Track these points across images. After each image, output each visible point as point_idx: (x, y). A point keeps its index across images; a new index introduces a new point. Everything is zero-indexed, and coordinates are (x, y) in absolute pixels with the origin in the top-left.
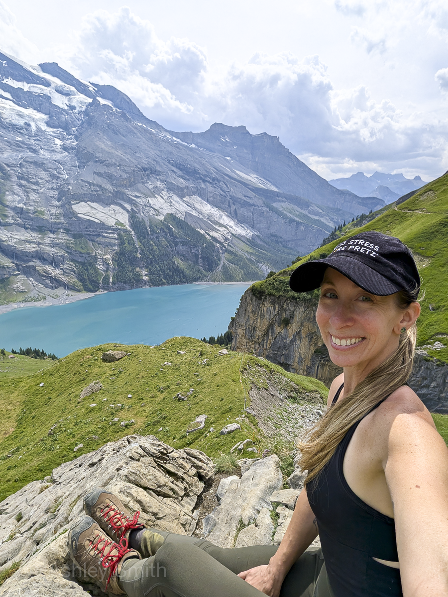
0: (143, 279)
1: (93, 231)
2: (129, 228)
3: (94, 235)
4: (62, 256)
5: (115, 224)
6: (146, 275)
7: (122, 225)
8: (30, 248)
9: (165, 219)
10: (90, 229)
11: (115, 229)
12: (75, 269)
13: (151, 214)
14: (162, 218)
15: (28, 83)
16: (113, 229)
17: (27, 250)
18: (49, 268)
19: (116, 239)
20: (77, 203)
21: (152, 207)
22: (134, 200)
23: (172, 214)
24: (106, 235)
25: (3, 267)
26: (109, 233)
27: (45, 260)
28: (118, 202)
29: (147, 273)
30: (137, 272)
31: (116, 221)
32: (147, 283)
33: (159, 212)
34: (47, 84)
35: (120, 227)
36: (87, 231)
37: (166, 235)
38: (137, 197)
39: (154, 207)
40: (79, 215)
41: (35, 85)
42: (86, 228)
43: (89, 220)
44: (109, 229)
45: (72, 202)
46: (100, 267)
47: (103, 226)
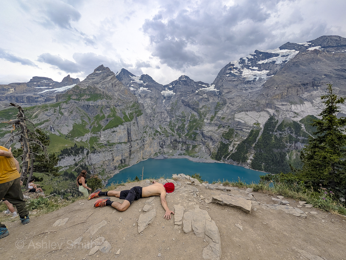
0: (247, 162)
1: (240, 128)
2: (261, 126)
3: (239, 130)
4: (218, 139)
5: (253, 124)
6: (251, 159)
7: (258, 124)
8: (209, 134)
9: (300, 121)
10: (239, 127)
11: (252, 127)
12: (219, 147)
13: (288, 116)
14: (298, 119)
15: (268, 59)
16: (250, 127)
17: (207, 135)
18: (211, 144)
19: (249, 133)
20: (239, 113)
21: (292, 111)
22: (278, 108)
23: (313, 116)
24: (244, 130)
25: (196, 140)
26: (247, 129)
27: (212, 140)
28: (266, 110)
29: (252, 158)
30: (246, 156)
31: (256, 122)
32: (249, 165)
33: (298, 115)
34: (277, 55)
35: (255, 126)
36: (237, 127)
37: (291, 133)
38: (283, 105)
39: (295, 111)
40: (235, 119)
41: (271, 58)
42: (237, 126)
43: (239, 122)
44: (248, 127)
45: (236, 112)
46: (231, 148)
47: (245, 125)
